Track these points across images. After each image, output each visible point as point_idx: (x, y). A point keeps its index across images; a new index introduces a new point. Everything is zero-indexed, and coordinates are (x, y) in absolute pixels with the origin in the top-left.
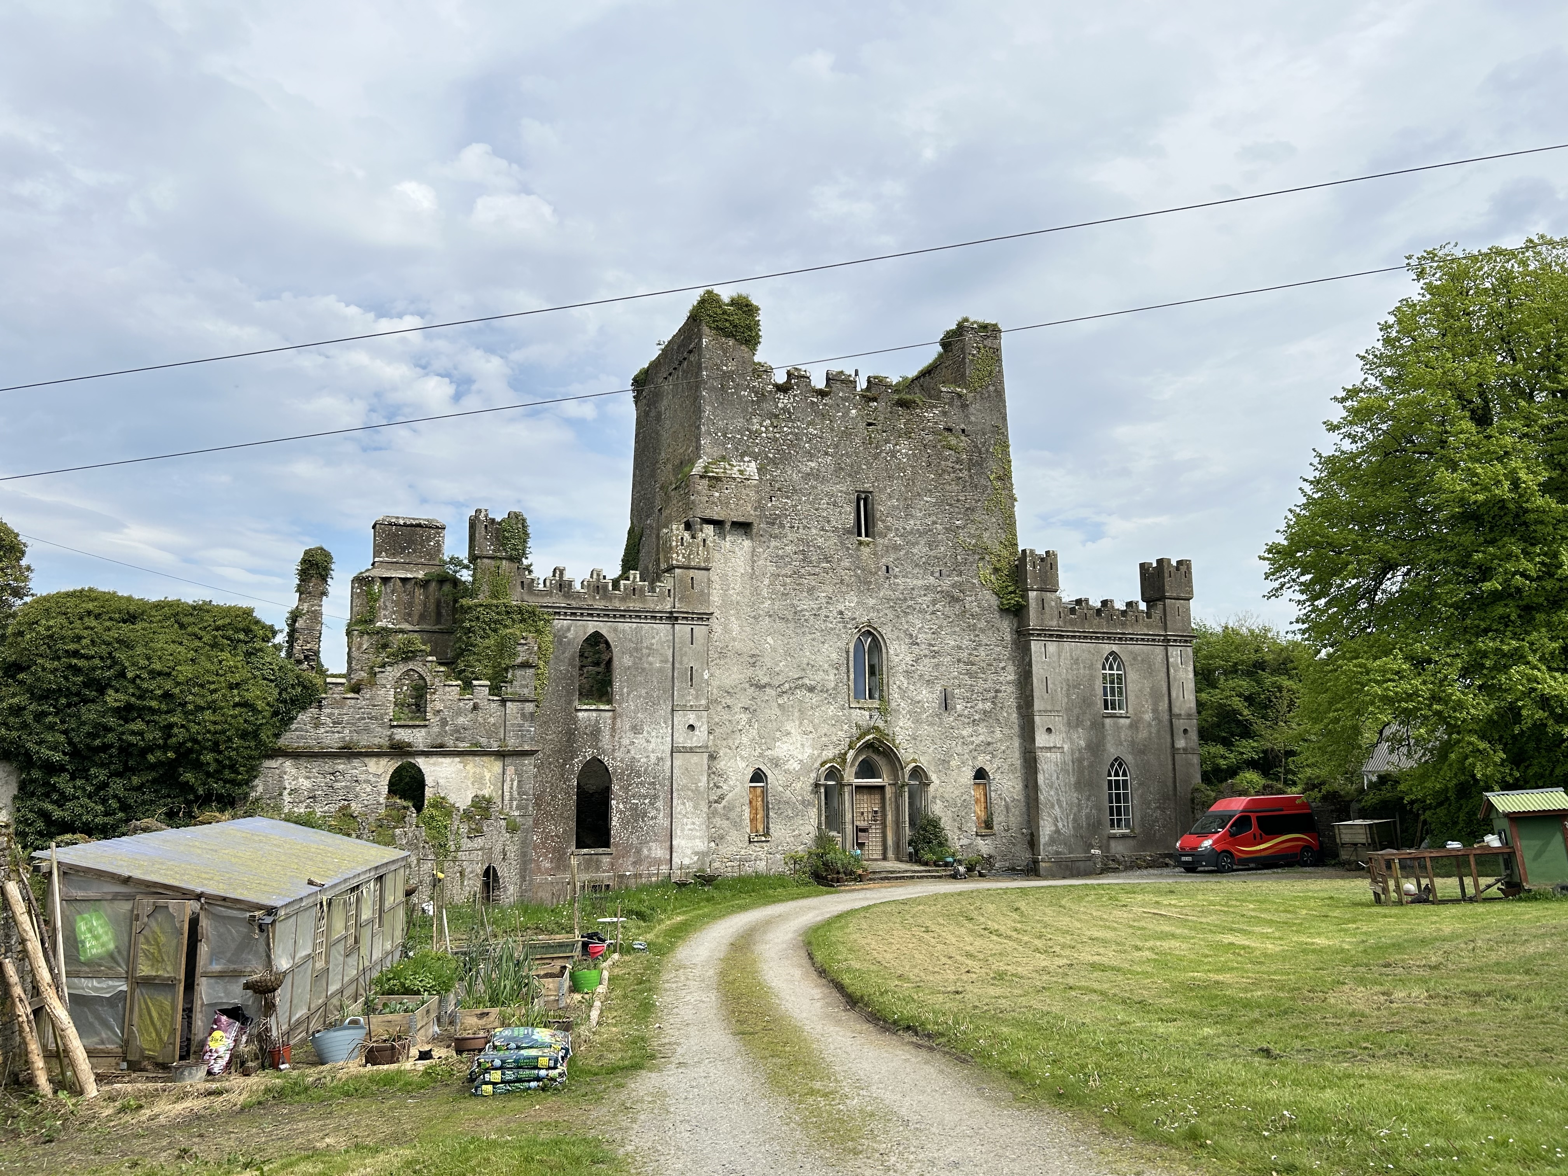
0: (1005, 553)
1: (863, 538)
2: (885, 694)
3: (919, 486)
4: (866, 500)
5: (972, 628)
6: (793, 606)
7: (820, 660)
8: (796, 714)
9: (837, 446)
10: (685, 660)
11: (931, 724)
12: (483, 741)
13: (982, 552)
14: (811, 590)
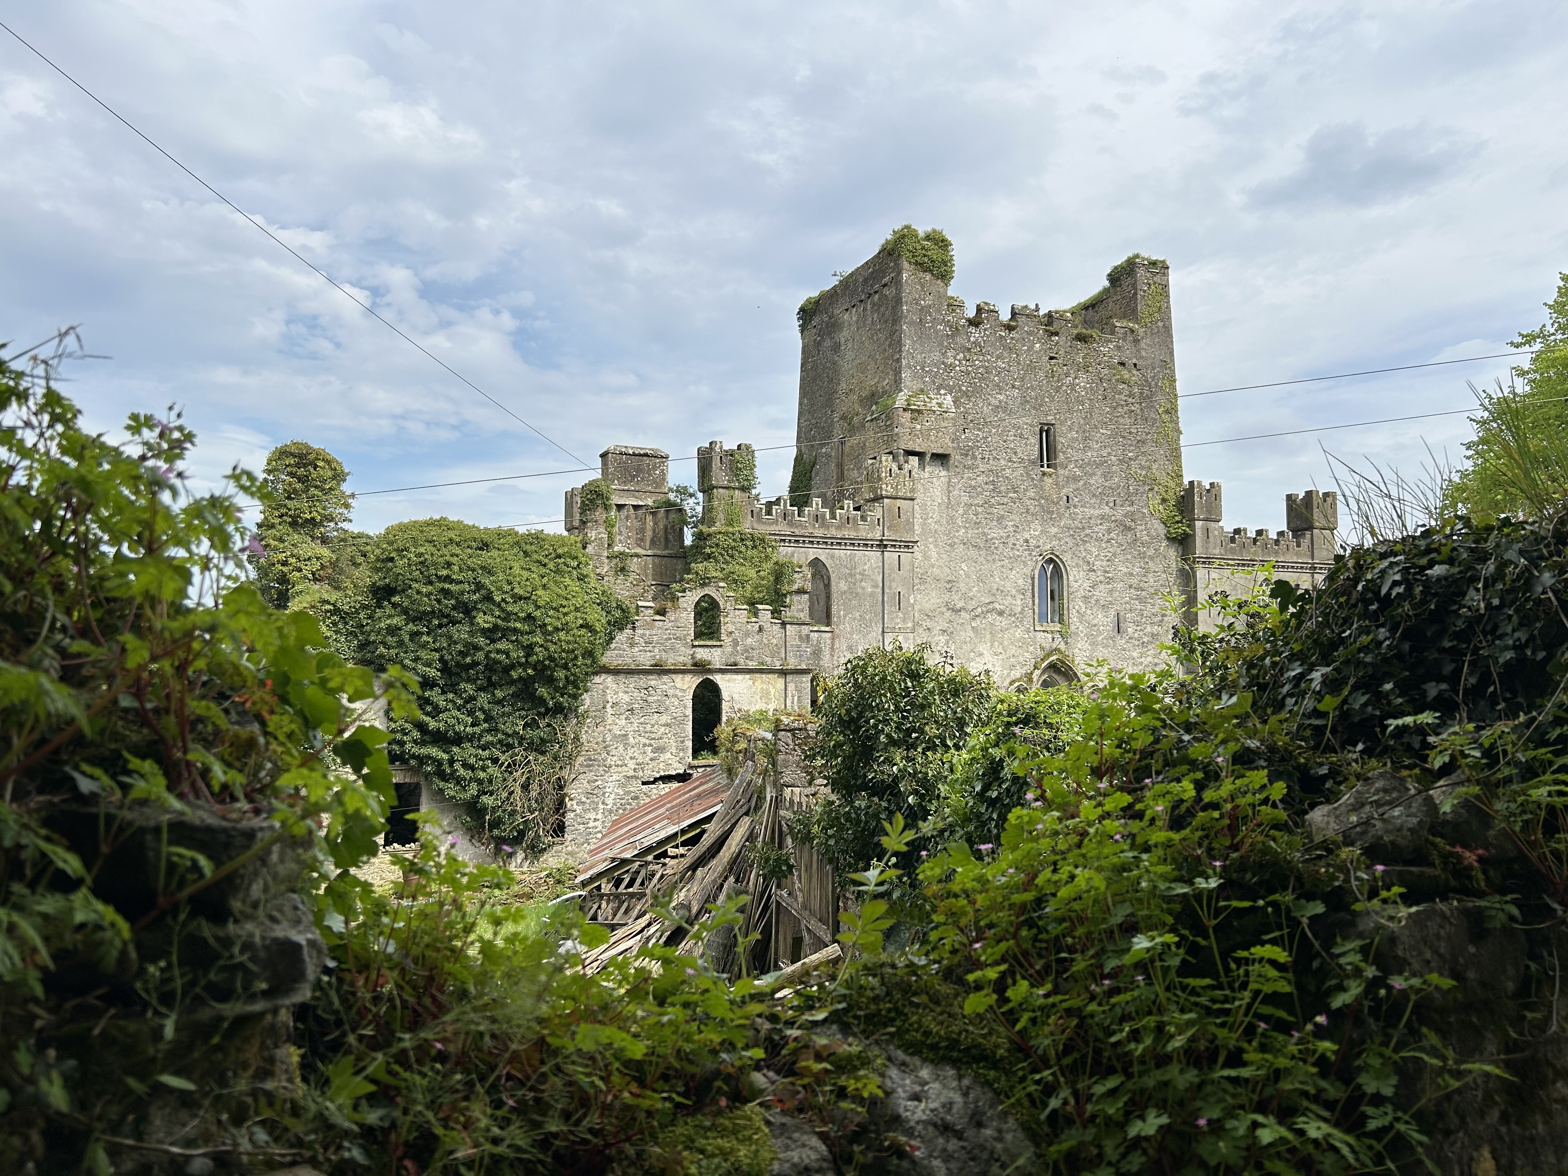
0: (1172, 484)
1: (1045, 469)
2: (1065, 618)
3: (1096, 419)
4: (1047, 432)
5: (1142, 555)
6: (984, 534)
7: (1009, 586)
8: (988, 637)
9: (1022, 379)
10: (894, 585)
11: (1106, 646)
12: (768, 660)
13: (1151, 482)
14: (1000, 519)
